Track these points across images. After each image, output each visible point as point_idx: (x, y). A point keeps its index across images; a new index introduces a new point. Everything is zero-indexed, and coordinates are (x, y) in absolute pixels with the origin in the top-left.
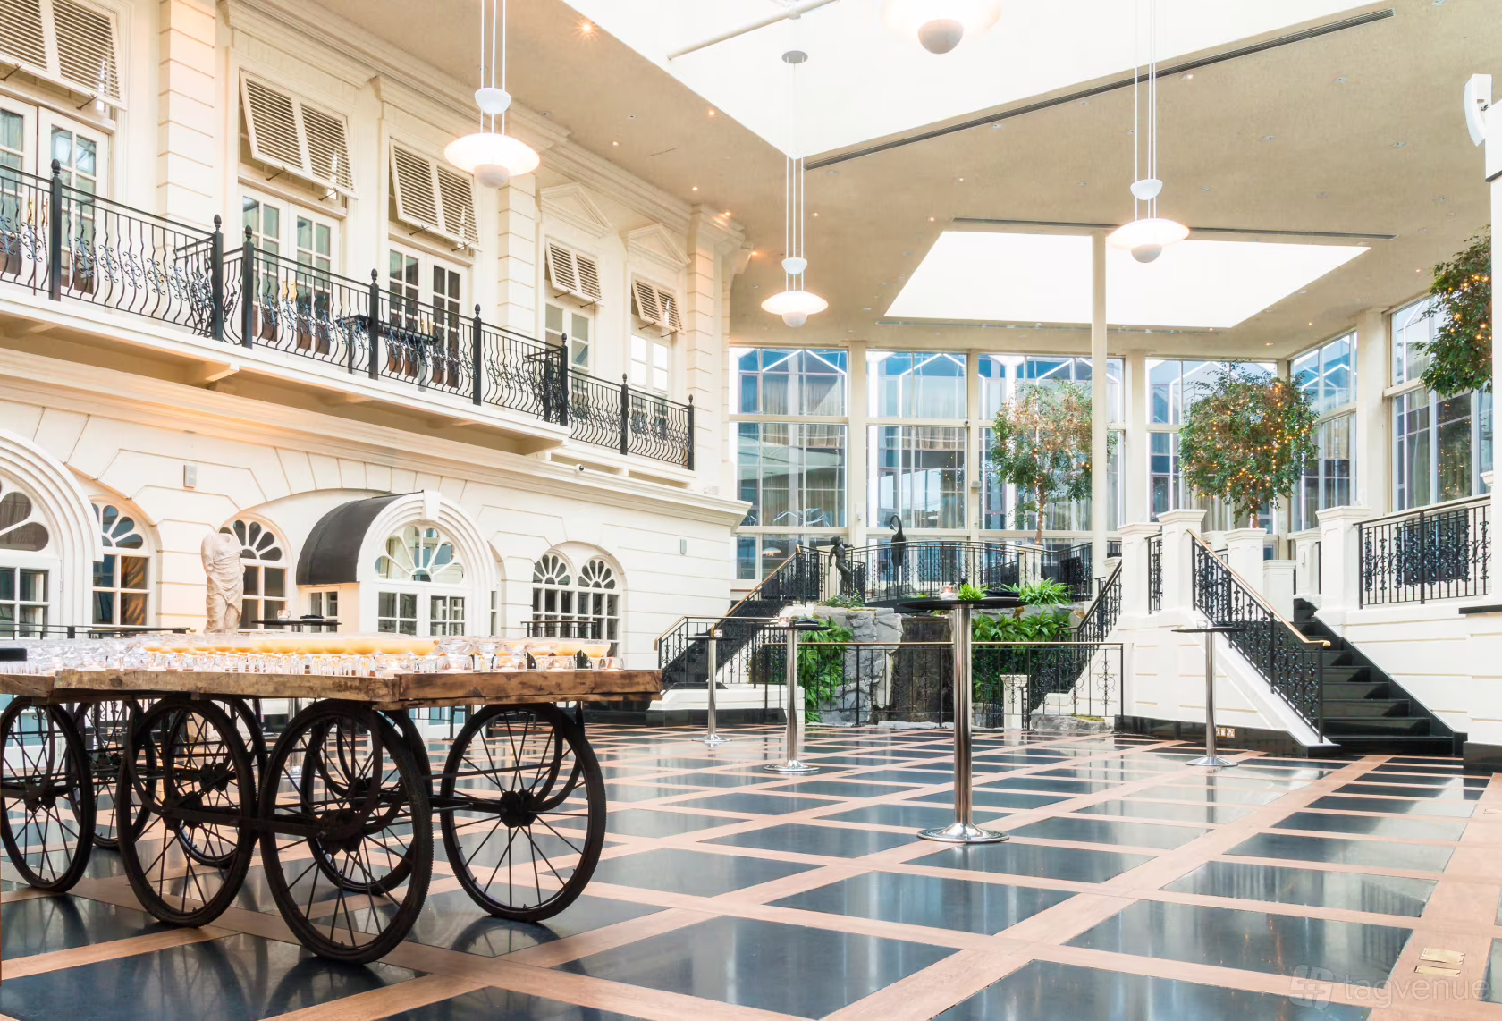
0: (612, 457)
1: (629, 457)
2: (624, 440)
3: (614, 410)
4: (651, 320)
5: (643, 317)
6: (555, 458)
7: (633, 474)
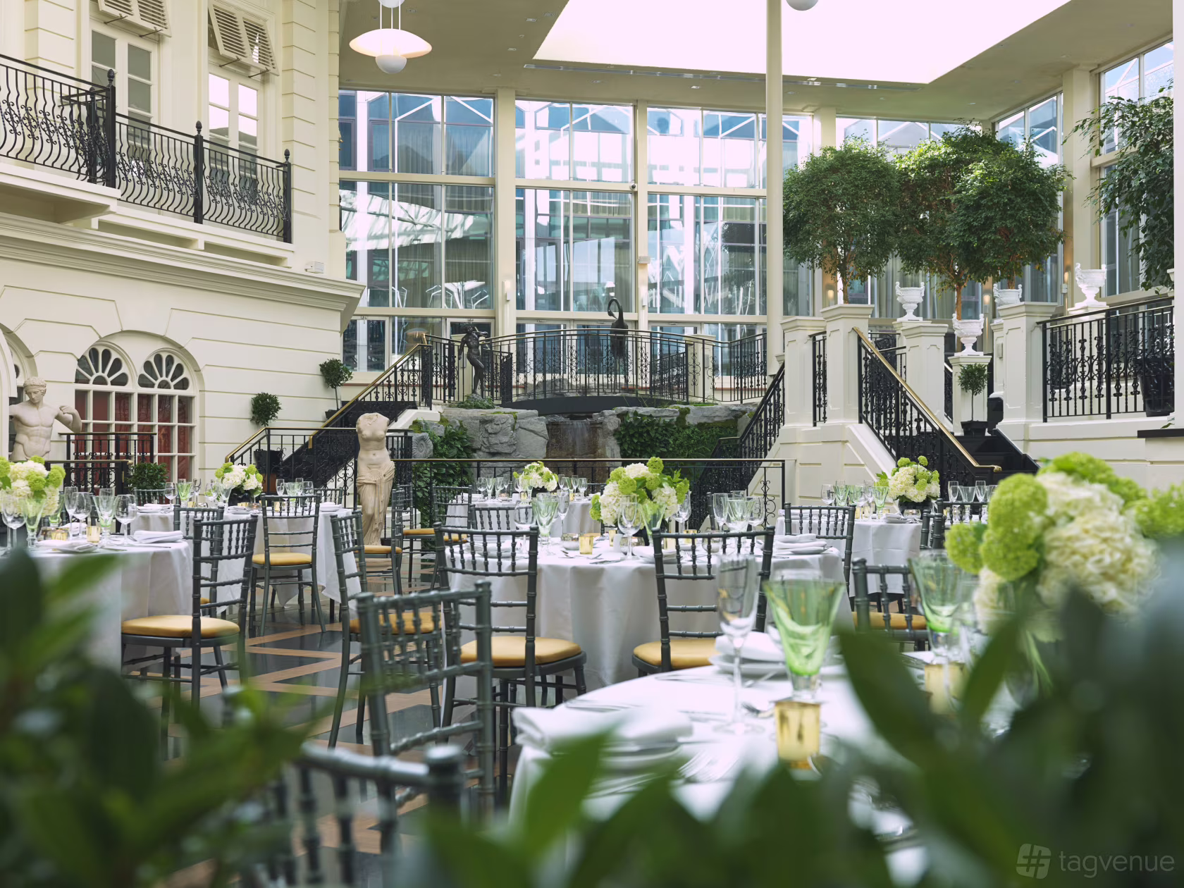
0: (183, 226)
1: (206, 227)
2: (198, 205)
3: (185, 167)
4: (234, 56)
5: (222, 51)
6: (104, 226)
7: (209, 247)
